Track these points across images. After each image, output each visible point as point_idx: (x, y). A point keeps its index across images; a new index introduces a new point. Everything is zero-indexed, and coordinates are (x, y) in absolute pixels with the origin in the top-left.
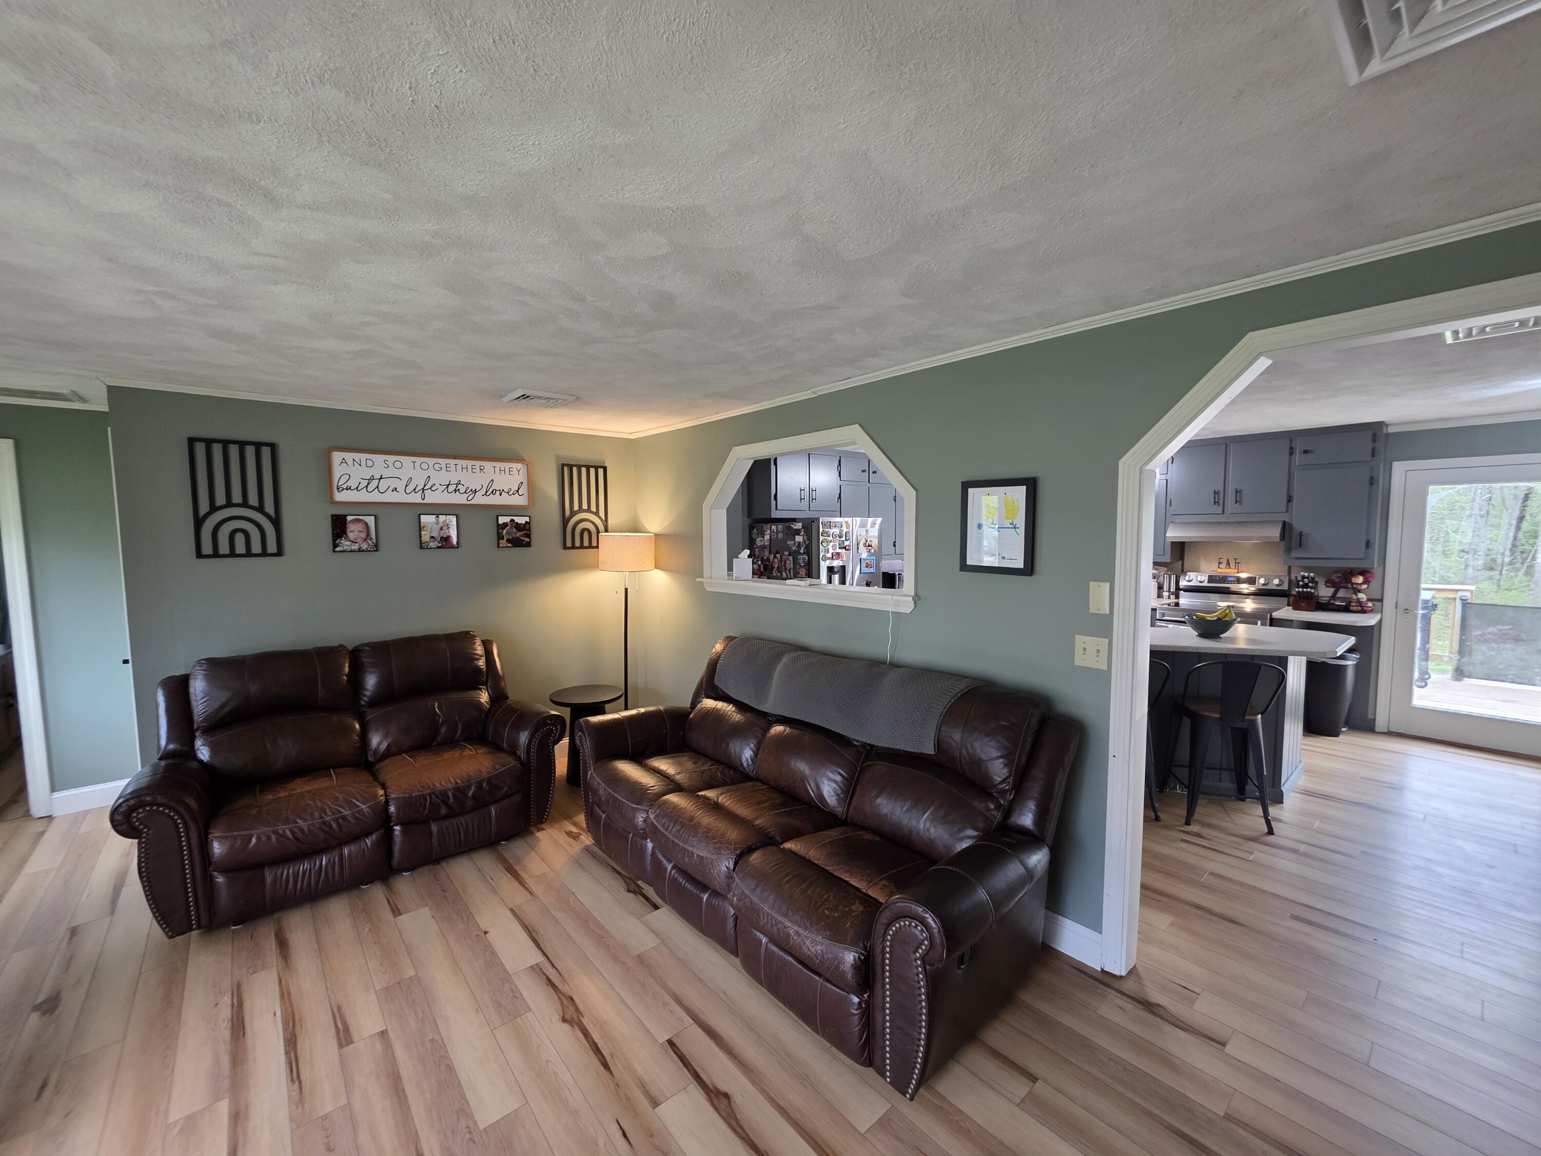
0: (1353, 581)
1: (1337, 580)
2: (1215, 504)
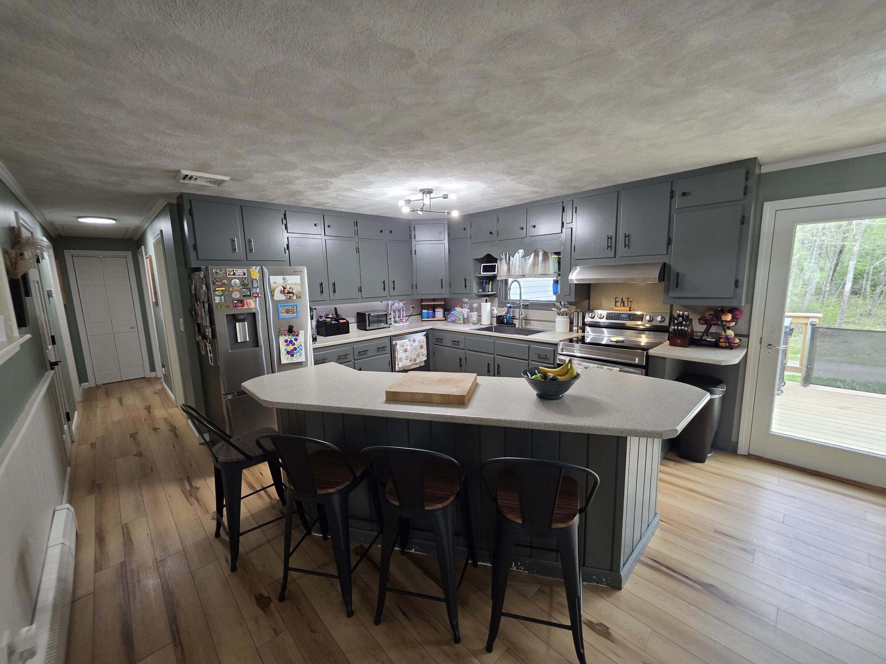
0: (723, 319)
1: (709, 318)
2: (608, 249)
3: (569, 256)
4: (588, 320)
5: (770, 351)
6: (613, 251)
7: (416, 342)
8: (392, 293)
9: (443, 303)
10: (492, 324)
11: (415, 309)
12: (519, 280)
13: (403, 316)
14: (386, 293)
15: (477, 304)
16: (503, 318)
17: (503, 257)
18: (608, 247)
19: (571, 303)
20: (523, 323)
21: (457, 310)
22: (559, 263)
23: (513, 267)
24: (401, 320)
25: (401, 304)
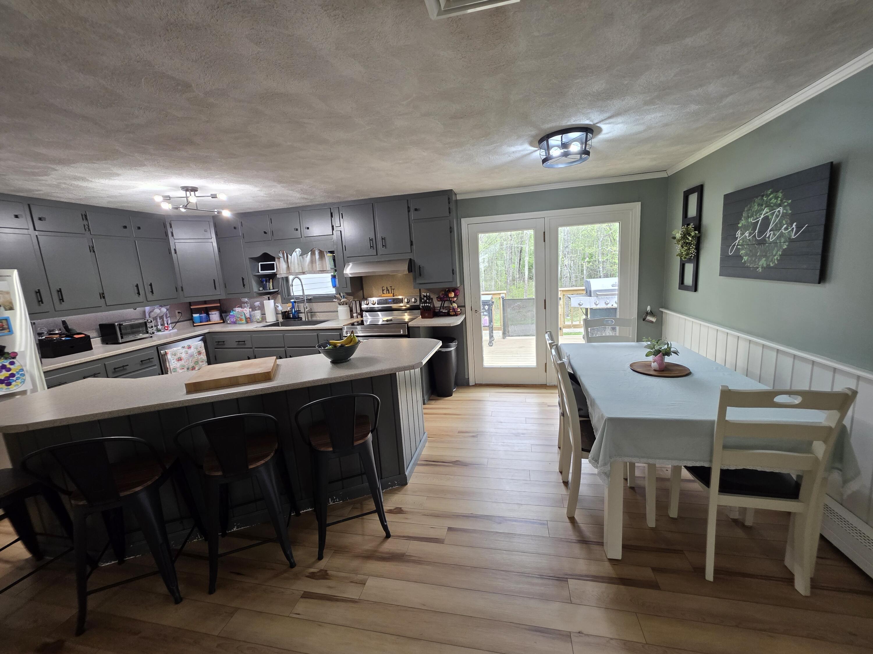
0: (450, 296)
1: (442, 297)
3: (342, 254)
4: (364, 306)
5: (476, 315)
6: (375, 250)
7: (192, 348)
8: (150, 296)
9: (219, 305)
10: (277, 320)
11: (183, 314)
12: (300, 276)
13: (167, 324)
14: (142, 298)
15: (259, 302)
16: (289, 314)
17: (281, 255)
18: (371, 247)
19: (348, 294)
20: (309, 316)
21: (237, 311)
22: (334, 260)
23: (292, 265)
24: (166, 328)
25: (164, 310)
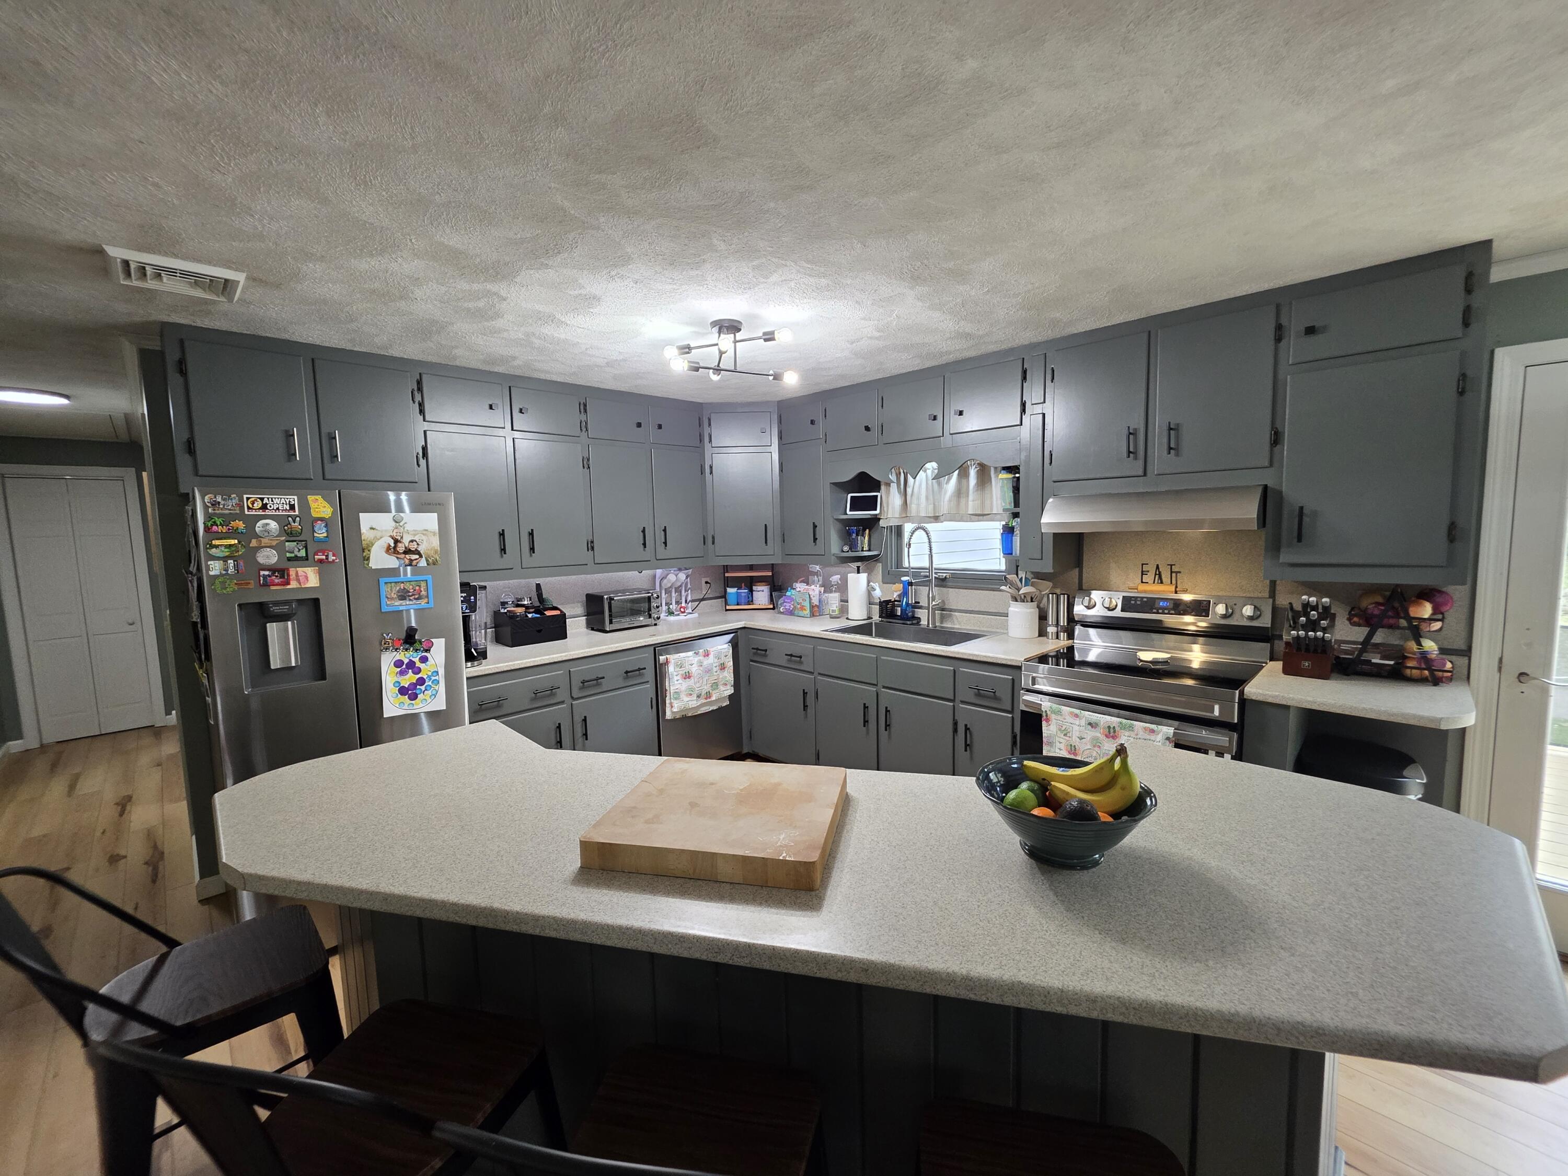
0: (1412, 614)
1: (1376, 612)
2: (1129, 457)
3: (1040, 474)
4: (1079, 609)
5: (1523, 687)
6: (1141, 462)
7: (711, 656)
8: (662, 552)
9: (770, 574)
10: (869, 618)
11: (713, 585)
12: (929, 526)
13: (686, 601)
14: (648, 554)
15: (839, 576)
16: (894, 606)
17: (893, 477)
18: (1129, 452)
19: (1040, 576)
20: (937, 617)
21: (798, 589)
22: (1016, 490)
23: (915, 501)
24: (682, 610)
25: (682, 576)
